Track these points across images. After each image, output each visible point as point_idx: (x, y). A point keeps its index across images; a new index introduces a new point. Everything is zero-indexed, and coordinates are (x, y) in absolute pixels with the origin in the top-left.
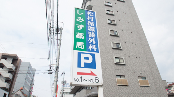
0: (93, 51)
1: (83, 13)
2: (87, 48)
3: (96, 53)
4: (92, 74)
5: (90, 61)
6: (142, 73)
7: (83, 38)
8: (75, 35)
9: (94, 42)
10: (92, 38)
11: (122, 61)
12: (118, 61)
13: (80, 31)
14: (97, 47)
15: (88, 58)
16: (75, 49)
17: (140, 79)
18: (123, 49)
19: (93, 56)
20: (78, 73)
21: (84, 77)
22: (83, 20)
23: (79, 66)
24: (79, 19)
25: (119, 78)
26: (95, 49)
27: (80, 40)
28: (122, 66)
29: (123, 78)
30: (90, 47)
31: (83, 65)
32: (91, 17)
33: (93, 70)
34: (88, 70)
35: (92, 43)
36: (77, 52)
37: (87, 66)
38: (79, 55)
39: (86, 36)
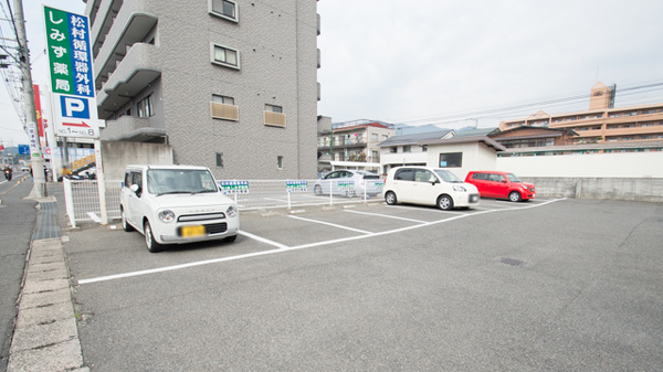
0: (85, 94)
1: (61, 21)
2: (74, 90)
3: (89, 98)
4: (84, 125)
5: (81, 108)
6: (277, 98)
7: (66, 73)
8: (52, 67)
9: (87, 81)
10: (82, 73)
11: (231, 59)
12: (220, 55)
13: (61, 61)
14: (91, 88)
15: (77, 105)
16: (54, 90)
17: (270, 110)
18: (243, 25)
19: (86, 102)
20: (64, 124)
21: (72, 128)
22: (63, 37)
23: (64, 114)
24: (56, 35)
25: (218, 102)
26: (88, 92)
27: (62, 77)
28: (230, 73)
29: (228, 104)
30: (80, 88)
31: (69, 113)
32: (79, 29)
33: (85, 121)
34: (79, 121)
35: (83, 82)
36: (58, 95)
37: (76, 114)
38: (63, 99)
39: (72, 69)
